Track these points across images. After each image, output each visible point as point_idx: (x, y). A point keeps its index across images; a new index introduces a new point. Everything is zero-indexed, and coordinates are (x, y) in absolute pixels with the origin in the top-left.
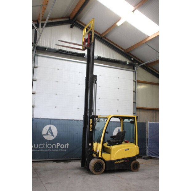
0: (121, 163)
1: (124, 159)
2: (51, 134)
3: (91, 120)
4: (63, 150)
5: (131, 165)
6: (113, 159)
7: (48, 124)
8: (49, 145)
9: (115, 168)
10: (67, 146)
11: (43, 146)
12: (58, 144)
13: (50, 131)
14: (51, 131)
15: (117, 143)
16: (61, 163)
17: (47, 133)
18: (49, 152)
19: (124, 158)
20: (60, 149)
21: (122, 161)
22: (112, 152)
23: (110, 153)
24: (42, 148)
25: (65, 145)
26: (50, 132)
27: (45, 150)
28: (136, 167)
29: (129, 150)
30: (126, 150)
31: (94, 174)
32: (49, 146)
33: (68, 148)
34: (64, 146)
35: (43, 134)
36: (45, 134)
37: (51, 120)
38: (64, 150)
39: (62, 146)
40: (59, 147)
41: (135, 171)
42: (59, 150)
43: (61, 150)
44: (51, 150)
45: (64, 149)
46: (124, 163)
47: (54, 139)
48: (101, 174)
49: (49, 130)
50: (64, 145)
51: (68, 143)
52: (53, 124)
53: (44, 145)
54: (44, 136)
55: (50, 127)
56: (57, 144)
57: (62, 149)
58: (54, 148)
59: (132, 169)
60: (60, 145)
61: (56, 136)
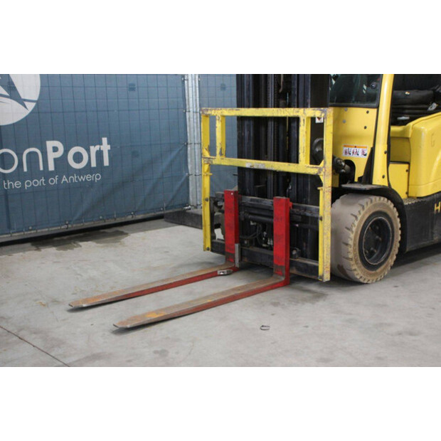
2: (6, 94)
4: (81, 178)
8: (2, 156)
9: (436, 238)
10: (99, 154)
12: (54, 149)
16: (84, 244)
18: (6, 195)
20: (70, 171)
23: (409, 163)
25: (94, 149)
33: (106, 163)
34: (89, 156)
38: (88, 177)
39: (78, 157)
40: (61, 162)
42: (64, 179)
43: (74, 178)
44: (17, 184)
47: (26, 118)
50: (88, 151)
51: (105, 140)
56: (50, 144)
57: (80, 172)
58: (34, 172)
60: (66, 152)
61: (36, 98)
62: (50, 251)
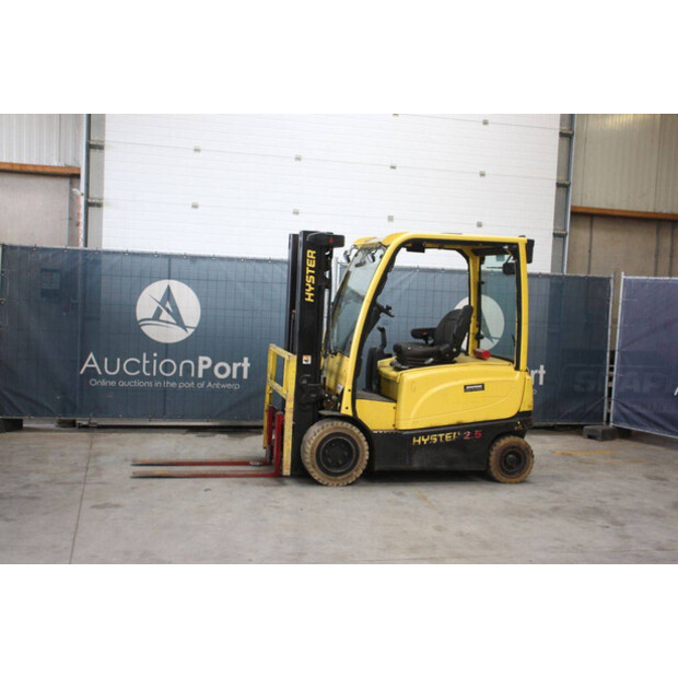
0: (441, 445)
1: (460, 427)
2: (173, 321)
3: (311, 253)
4: (224, 386)
5: (493, 453)
6: (406, 424)
7: (160, 279)
8: (166, 364)
9: (416, 465)
10: (240, 370)
11: (139, 367)
12: (204, 362)
13: (168, 305)
14: (175, 307)
15: (431, 360)
17: (157, 316)
18: (165, 391)
19: (459, 424)
20: (215, 379)
21: (448, 437)
22: (404, 394)
23: (395, 401)
24: (138, 372)
25: (235, 366)
26: (168, 311)
27: (150, 384)
28: (516, 466)
29: (483, 389)
30: (466, 389)
31: (316, 483)
32: (167, 367)
33: (245, 376)
34: (231, 370)
35: (139, 319)
36: (149, 319)
37: (173, 260)
38: (229, 386)
39: (222, 370)
40: (209, 373)
41: (511, 483)
42: (210, 384)
43: (218, 385)
44: (173, 385)
45: (230, 379)
46: (458, 444)
47: (187, 339)
48: (348, 485)
49: (162, 303)
50: (231, 366)
51: (246, 359)
52: (179, 279)
53: (145, 362)
54: (144, 328)
55: (169, 289)
56: (201, 359)
57: (222, 381)
58: (187, 377)
59: (495, 474)
60: (213, 365)
61: (195, 325)
62: (192, 436)
